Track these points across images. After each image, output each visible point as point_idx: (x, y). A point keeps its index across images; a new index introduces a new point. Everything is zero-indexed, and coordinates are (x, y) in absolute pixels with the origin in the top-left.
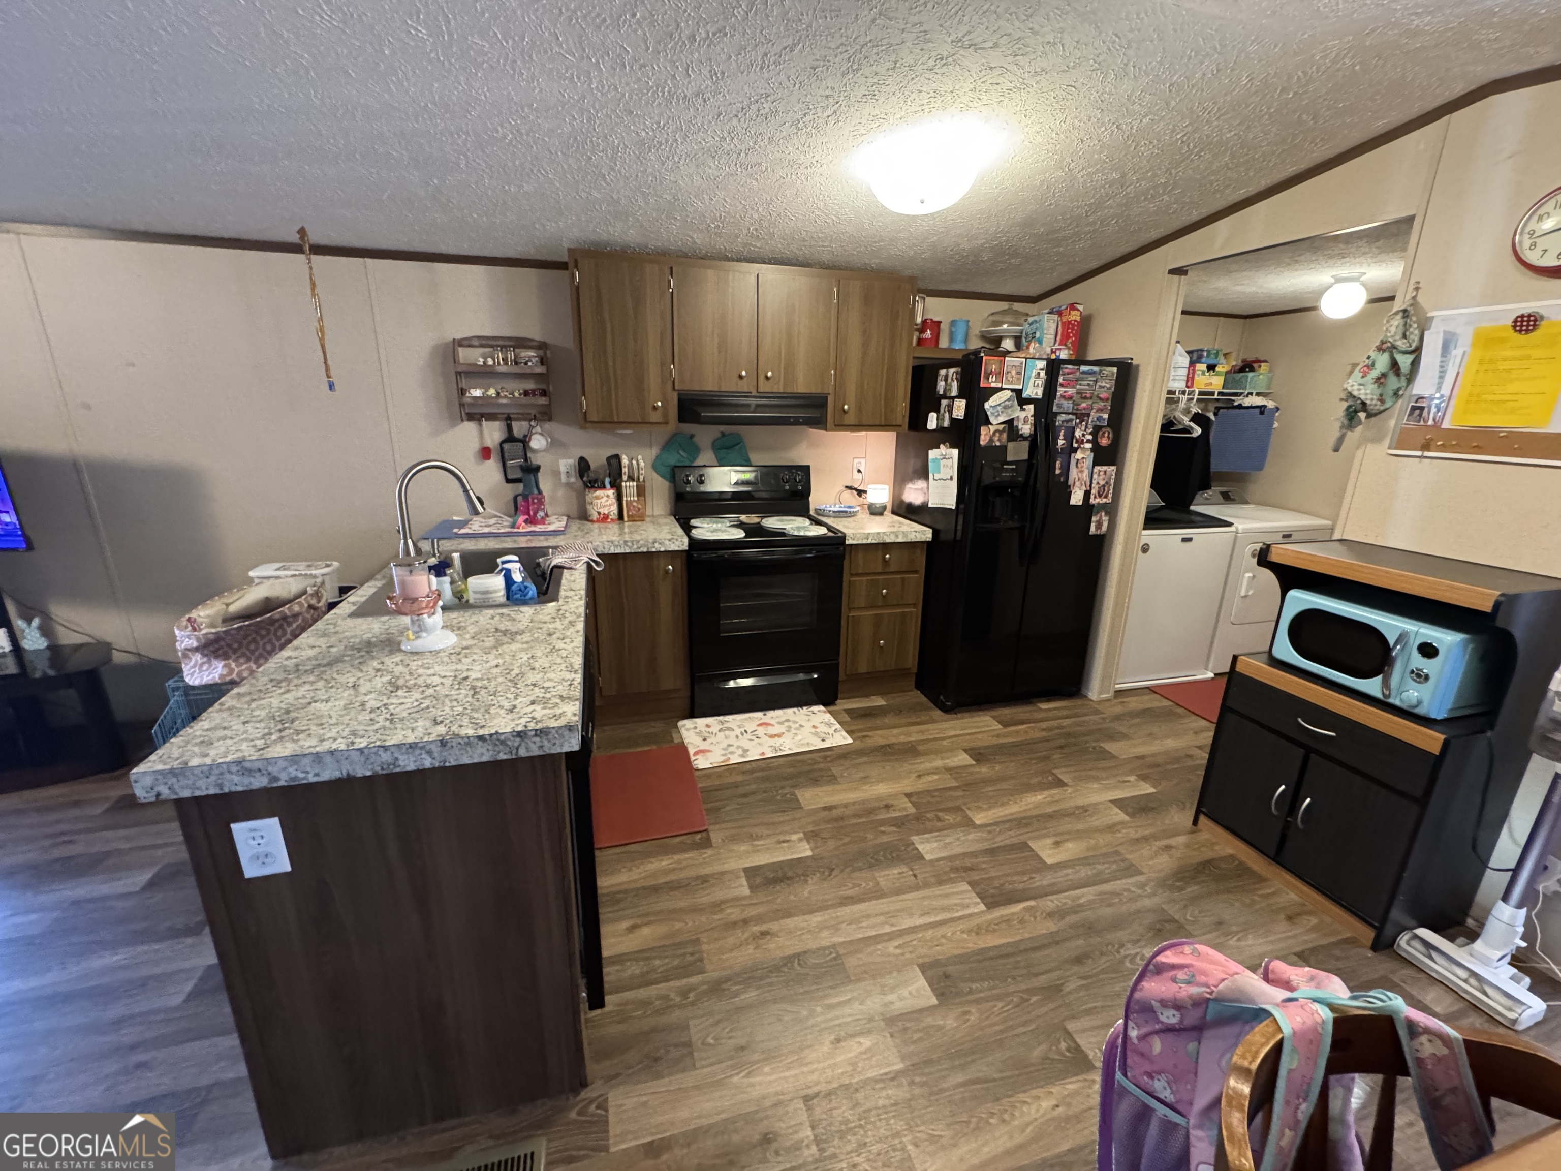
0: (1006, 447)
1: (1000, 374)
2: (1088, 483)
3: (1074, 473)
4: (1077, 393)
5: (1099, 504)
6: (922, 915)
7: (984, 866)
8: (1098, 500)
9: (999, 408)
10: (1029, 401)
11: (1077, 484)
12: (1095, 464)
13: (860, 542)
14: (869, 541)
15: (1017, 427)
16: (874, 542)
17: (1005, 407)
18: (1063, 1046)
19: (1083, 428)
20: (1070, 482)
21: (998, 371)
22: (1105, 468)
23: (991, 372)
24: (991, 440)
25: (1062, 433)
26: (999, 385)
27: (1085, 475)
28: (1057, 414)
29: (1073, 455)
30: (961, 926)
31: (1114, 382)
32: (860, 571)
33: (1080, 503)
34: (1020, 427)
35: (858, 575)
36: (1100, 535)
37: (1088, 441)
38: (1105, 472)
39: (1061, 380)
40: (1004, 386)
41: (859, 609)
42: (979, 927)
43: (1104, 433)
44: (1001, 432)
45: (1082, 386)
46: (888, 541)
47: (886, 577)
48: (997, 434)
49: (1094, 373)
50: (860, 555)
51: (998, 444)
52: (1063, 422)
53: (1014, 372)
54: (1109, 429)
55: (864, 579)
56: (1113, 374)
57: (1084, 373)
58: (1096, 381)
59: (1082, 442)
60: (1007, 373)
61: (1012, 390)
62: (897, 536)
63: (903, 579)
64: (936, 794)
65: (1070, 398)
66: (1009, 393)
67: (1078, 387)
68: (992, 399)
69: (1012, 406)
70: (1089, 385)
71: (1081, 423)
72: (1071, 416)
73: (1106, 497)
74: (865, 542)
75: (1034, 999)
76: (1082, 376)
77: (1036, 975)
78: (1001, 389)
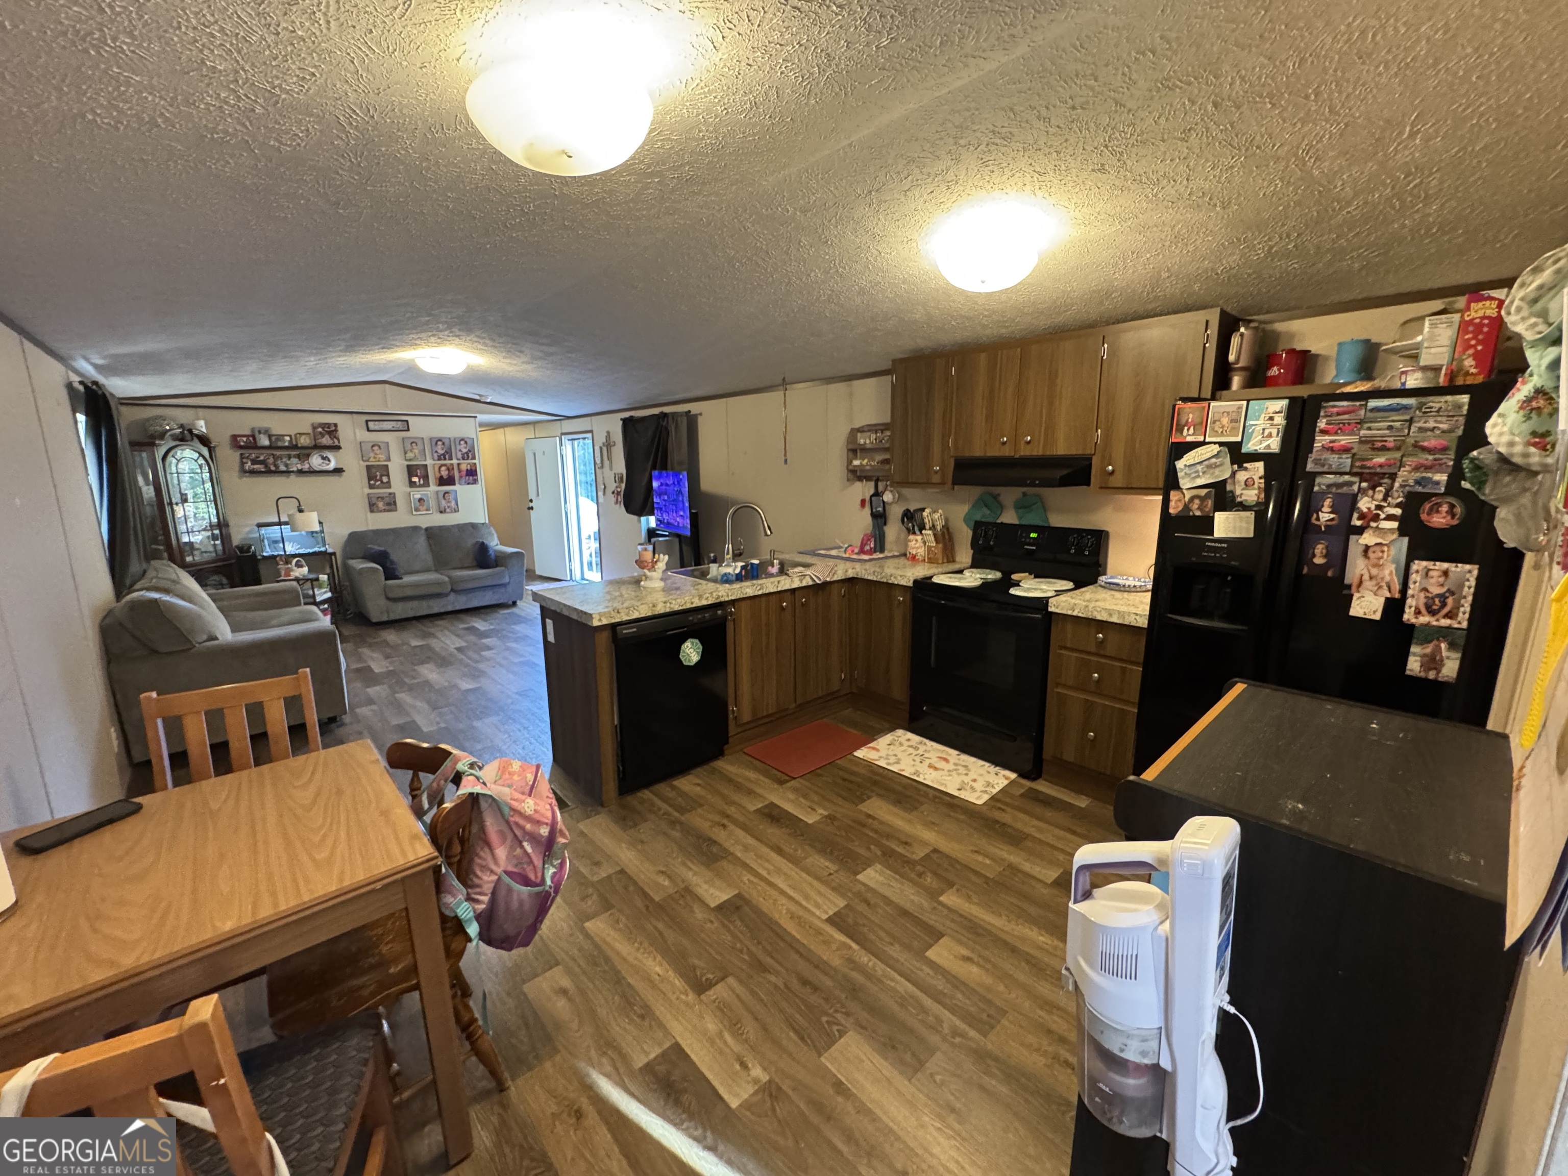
0: (1212, 519)
1: (1202, 425)
2: (1397, 587)
3: (1357, 567)
4: (1361, 442)
5: (1428, 625)
6: (790, 886)
7: (880, 911)
8: (1424, 619)
9: (1199, 467)
10: (1254, 457)
11: (1367, 584)
12: (1412, 556)
13: (1064, 612)
14: (1075, 614)
15: (1232, 492)
16: (1080, 615)
17: (1210, 467)
18: (710, 976)
19: (1380, 496)
20: (1351, 577)
21: (1198, 420)
22: (1445, 565)
23: (1187, 423)
24: (1187, 507)
25: (1328, 502)
26: (1201, 439)
27: (1390, 573)
28: (1314, 475)
29: (1353, 538)
30: (794, 908)
31: (1462, 420)
32: (1069, 645)
33: (1377, 617)
34: (1238, 492)
35: (1065, 648)
36: (1435, 682)
37: (1390, 518)
38: (1446, 573)
39: (1322, 424)
40: (1208, 440)
41: (1065, 686)
42: (799, 917)
43: (1439, 505)
44: (1203, 499)
45: (1378, 430)
46: (1099, 617)
47: (1103, 660)
48: (1197, 501)
49: (1406, 408)
50: (1069, 628)
51: (1198, 513)
52: (1329, 486)
53: (1225, 421)
54: (1452, 500)
55: (1075, 655)
56: (1460, 407)
57: (1374, 410)
58: (1411, 421)
59: (1376, 518)
60: (1214, 422)
61: (1221, 444)
62: (1111, 615)
63: (1124, 670)
64: (958, 866)
65: (1346, 450)
66: (1216, 448)
67: (1363, 432)
68: (1186, 457)
69: (1221, 465)
70: (1390, 428)
71: (1373, 488)
72: (1347, 478)
73: (1450, 615)
74: (1070, 613)
75: (746, 957)
76: (1369, 415)
77: (772, 957)
78: (1204, 443)
